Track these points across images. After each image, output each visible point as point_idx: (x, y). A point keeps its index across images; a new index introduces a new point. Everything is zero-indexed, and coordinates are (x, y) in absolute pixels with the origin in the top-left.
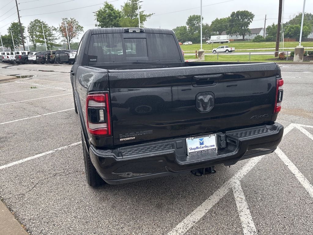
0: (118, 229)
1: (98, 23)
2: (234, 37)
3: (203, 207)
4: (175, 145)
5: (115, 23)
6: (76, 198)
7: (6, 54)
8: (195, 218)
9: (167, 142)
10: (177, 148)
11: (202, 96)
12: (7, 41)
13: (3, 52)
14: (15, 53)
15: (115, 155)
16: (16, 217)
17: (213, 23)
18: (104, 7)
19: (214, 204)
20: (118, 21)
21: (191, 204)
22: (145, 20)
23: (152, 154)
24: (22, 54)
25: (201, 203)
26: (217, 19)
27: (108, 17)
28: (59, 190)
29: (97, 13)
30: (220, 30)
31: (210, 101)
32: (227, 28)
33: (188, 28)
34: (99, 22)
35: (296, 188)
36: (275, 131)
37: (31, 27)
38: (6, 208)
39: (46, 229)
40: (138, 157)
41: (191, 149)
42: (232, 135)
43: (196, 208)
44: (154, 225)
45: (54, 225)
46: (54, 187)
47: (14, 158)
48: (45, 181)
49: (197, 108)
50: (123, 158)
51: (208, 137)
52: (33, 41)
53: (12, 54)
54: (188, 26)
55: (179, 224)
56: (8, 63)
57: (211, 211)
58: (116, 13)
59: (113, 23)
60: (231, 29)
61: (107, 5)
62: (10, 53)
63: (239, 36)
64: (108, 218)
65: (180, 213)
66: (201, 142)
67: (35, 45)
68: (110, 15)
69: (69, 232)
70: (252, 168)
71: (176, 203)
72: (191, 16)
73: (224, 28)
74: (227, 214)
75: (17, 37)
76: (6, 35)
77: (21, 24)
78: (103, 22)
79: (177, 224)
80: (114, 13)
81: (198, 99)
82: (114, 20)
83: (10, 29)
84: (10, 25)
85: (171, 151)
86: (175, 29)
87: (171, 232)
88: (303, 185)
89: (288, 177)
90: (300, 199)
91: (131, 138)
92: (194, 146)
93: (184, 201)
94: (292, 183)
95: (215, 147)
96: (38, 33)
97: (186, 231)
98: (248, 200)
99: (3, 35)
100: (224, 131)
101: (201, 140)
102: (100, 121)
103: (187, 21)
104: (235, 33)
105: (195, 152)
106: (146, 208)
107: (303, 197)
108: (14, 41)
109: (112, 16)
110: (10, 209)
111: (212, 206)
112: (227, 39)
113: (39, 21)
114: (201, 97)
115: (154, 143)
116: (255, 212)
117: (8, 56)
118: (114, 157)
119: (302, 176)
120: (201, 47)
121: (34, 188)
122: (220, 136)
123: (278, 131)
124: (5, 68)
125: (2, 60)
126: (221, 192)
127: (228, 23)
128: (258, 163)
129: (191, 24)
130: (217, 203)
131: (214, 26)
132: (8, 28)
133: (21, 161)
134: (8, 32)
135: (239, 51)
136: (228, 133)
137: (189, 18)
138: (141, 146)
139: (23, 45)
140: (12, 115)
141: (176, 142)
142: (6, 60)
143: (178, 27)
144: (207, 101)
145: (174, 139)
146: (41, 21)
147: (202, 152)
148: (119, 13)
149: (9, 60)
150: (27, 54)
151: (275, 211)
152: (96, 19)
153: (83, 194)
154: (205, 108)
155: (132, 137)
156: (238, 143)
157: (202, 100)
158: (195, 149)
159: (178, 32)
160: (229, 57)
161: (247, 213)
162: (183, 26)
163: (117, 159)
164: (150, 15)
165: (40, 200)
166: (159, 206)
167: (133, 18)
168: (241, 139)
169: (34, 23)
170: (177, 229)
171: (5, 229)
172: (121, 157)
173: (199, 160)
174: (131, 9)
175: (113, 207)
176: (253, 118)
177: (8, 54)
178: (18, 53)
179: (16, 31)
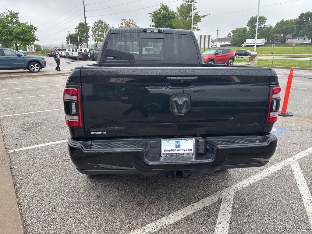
0: (92, 218)
1: (153, 24)
2: (301, 41)
3: (182, 211)
4: (149, 144)
5: (168, 24)
6: (71, 183)
7: (71, 51)
8: (168, 221)
9: (140, 141)
10: (150, 148)
11: (177, 98)
12: (74, 39)
13: (69, 49)
14: (79, 50)
15: (83, 147)
16: (16, 191)
17: (277, 24)
18: (160, 8)
19: (195, 211)
20: (171, 22)
21: (172, 207)
22: (199, 21)
23: (119, 150)
24: (84, 52)
25: (182, 207)
26: (283, 21)
27: (162, 18)
28: (61, 174)
29: (153, 14)
30: (285, 32)
31: (185, 104)
32: (294, 31)
33: (248, 30)
34: (154, 22)
35: (296, 210)
36: (265, 143)
37: (95, 27)
38: (12, 183)
39: (34, 206)
40: (105, 151)
41: (165, 150)
42: (212, 141)
43: (175, 211)
44: (127, 220)
45: (42, 204)
46: (58, 171)
47: (39, 142)
48: (53, 165)
49: (171, 109)
50: (90, 150)
51: (185, 141)
52: (95, 39)
53: (76, 51)
54: (248, 28)
55: (150, 224)
56: (72, 58)
57: (188, 217)
58: (170, 14)
59: (167, 24)
60: (298, 31)
61: (163, 6)
62: (74, 50)
63: (307, 39)
64: (89, 206)
65: (157, 213)
66: (178, 145)
67: (96, 44)
68: (164, 16)
69: (51, 212)
70: (256, 181)
71: (158, 203)
72: (252, 17)
73: (290, 30)
74: (204, 223)
75: (82, 35)
76: (73, 34)
77: (86, 24)
78: (158, 23)
79: (148, 224)
80: (169, 14)
81: (172, 101)
82: (168, 21)
83: (77, 28)
84: (77, 25)
85: (140, 149)
86: (234, 31)
87: (139, 229)
88: (306, 208)
89: (293, 197)
90: (295, 223)
91: (102, 132)
92: (169, 148)
93: (166, 202)
94: (294, 204)
95: (192, 151)
96: (100, 33)
97: (154, 231)
98: (234, 213)
99: (71, 34)
100: (204, 136)
101: (177, 142)
102: (72, 113)
103: (248, 22)
104: (302, 36)
105: (170, 154)
106: (127, 203)
107: (299, 221)
108: (80, 39)
109: (167, 17)
110: (15, 185)
111: (191, 213)
112: (262, 43)
113: (102, 22)
114: (175, 99)
115: (127, 140)
116: (235, 227)
117: (73, 52)
118: (81, 148)
119: (310, 199)
120: (255, 50)
121: (42, 170)
122: (199, 141)
123: (269, 143)
124: (68, 63)
125: (68, 56)
126: (209, 201)
127: (295, 25)
128: (265, 178)
129: (252, 25)
130: (199, 211)
131: (279, 27)
132: (76, 27)
133: (42, 145)
134: (76, 31)
135: (304, 56)
136: (209, 139)
137: (251, 19)
138: (113, 142)
139: (87, 43)
140: (55, 104)
141: (150, 142)
142: (71, 56)
143: (237, 29)
144: (182, 103)
145: (148, 138)
146: (103, 22)
147: (178, 154)
148: (174, 14)
149: (73, 56)
150: (88, 51)
151: (258, 229)
152: (151, 20)
153: (78, 180)
154: (179, 110)
155: (104, 131)
156: (216, 150)
157: (176, 102)
158: (170, 151)
159: (237, 33)
160: (287, 62)
161: (225, 226)
162: (243, 27)
163: (84, 150)
164: (204, 16)
165: (42, 180)
166: (140, 204)
167: (187, 19)
168: (220, 147)
169: (98, 23)
170: (145, 228)
171: (4, 200)
172: (89, 149)
173: (169, 162)
174: (186, 10)
175: (98, 197)
176: (239, 125)
177: (73, 51)
178: (81, 50)
179: (82, 30)
